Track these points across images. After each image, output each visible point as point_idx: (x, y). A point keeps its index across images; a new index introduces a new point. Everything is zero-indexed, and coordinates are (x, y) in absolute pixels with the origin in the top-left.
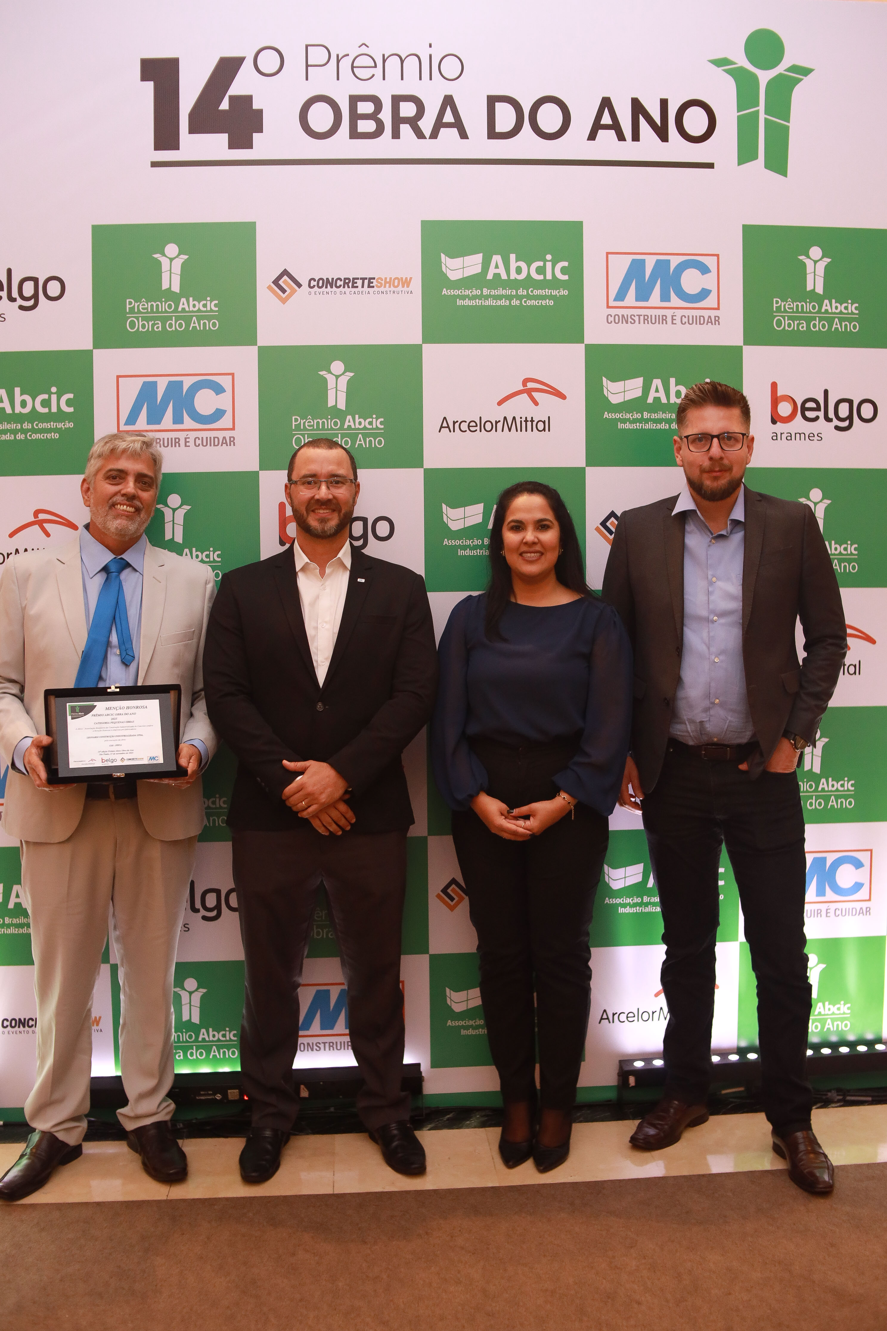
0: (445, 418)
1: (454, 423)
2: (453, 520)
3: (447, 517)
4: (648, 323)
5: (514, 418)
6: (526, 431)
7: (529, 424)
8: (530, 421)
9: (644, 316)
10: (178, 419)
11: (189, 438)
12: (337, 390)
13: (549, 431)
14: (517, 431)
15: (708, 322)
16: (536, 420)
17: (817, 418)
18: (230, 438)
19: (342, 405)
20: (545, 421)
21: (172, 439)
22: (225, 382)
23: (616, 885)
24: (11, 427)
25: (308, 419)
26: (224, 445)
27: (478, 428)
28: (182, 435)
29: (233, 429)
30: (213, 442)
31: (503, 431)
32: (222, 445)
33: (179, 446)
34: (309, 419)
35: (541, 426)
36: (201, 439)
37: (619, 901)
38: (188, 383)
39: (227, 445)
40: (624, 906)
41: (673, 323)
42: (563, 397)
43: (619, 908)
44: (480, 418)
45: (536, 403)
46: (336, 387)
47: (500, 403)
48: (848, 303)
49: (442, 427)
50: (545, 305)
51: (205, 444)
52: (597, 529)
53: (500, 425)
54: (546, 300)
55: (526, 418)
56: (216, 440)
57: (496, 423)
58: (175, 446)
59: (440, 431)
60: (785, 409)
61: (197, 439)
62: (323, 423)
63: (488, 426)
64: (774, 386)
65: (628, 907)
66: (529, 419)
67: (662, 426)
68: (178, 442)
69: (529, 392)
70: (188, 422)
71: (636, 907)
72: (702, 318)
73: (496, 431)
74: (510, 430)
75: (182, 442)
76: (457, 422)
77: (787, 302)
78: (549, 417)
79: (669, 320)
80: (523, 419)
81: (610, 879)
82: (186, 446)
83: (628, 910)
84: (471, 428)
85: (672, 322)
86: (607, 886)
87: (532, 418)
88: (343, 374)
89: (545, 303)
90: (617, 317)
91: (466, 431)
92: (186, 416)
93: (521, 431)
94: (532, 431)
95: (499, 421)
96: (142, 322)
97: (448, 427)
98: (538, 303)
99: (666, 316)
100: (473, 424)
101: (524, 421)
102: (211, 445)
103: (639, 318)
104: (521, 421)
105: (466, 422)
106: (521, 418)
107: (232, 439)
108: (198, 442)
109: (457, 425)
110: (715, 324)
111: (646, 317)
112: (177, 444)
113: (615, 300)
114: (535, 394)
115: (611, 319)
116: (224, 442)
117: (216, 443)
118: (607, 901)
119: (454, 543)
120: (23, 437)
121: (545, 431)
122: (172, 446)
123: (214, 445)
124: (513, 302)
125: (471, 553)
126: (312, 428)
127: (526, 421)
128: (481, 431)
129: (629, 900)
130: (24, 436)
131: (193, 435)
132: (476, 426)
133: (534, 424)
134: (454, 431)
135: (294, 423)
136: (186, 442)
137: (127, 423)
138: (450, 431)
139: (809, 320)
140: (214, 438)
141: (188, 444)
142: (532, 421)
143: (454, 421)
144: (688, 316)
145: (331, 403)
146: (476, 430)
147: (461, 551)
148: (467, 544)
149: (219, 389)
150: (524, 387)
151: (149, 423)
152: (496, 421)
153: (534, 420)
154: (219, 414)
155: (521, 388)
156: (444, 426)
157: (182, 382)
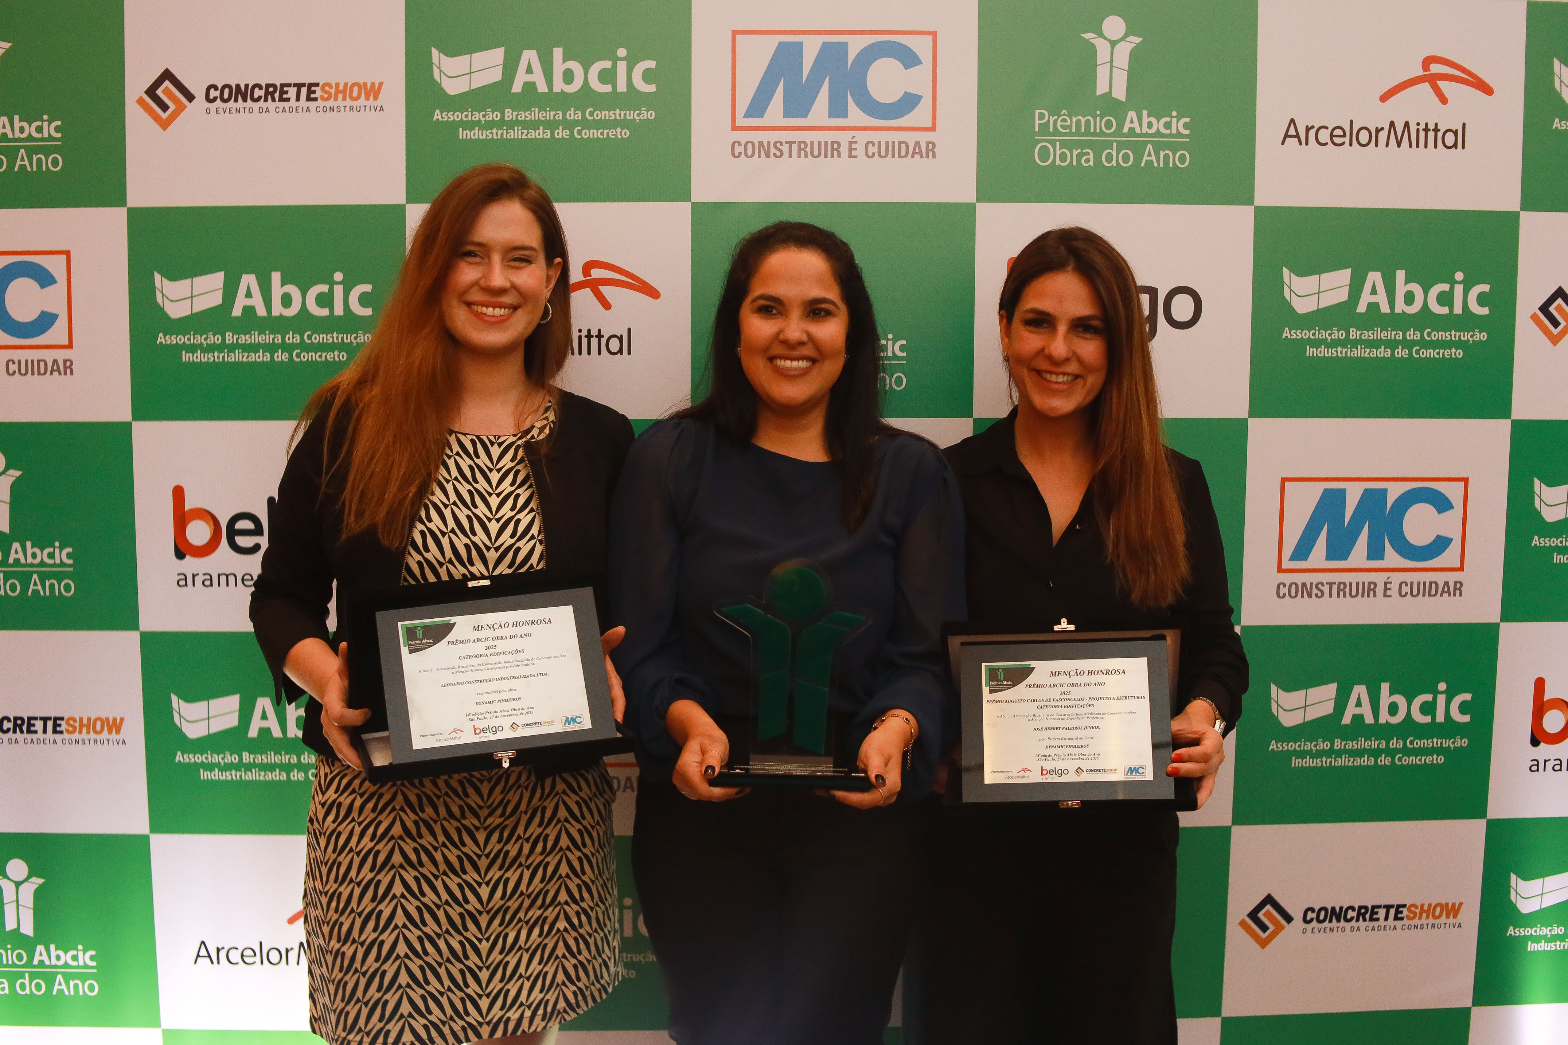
0: (1292, 121)
1: (1308, 129)
2: (1298, 296)
3: (1291, 290)
5: (1407, 124)
6: (1426, 147)
7: (1431, 134)
8: (1433, 130)
10: (837, 109)
11: (856, 142)
12: (1112, 66)
13: (1463, 147)
14: (1411, 146)
16: (1443, 128)
18: (928, 143)
19: (1120, 93)
20: (1457, 130)
21: (826, 143)
22: (921, 46)
23: (1526, 907)
24: (546, 117)
25: (1062, 115)
26: (917, 156)
27: (1347, 140)
28: (844, 138)
29: (933, 128)
30: (898, 151)
31: (1387, 146)
32: (912, 157)
33: (839, 156)
34: (1064, 114)
35: (1450, 139)
36: (876, 144)
37: (1529, 931)
38: (856, 46)
39: (922, 157)
40: (1537, 939)
42: (1488, 90)
43: (1530, 943)
44: (1351, 122)
45: (1444, 100)
46: (1111, 61)
47: (1384, 98)
49: (1286, 136)
51: (883, 153)
52: (1534, 317)
53: (1383, 136)
55: (1426, 124)
56: (903, 146)
57: (1378, 131)
58: (832, 156)
59: (1283, 143)
61: (870, 145)
62: (1088, 122)
63: (1364, 137)
65: (1543, 941)
66: (1432, 126)
68: (837, 150)
69: (1433, 80)
70: (856, 115)
71: (1556, 942)
73: (1376, 145)
74: (1399, 144)
75: (844, 150)
76: (1313, 127)
78: (1464, 125)
80: (1422, 127)
81: (1518, 896)
82: (850, 156)
83: (1543, 946)
84: (1336, 140)
86: (1513, 907)
87: (1437, 125)
88: (1123, 39)
91: (1326, 144)
92: (852, 106)
93: (1417, 146)
94: (1435, 147)
95: (1382, 129)
97: (1297, 136)
100: (1338, 132)
101: (1423, 130)
104: (1418, 130)
105: (1327, 128)
106: (1418, 124)
107: (931, 146)
108: (872, 150)
109: (1312, 133)
112: (836, 153)
114: (1442, 85)
116: (917, 151)
117: (903, 153)
118: (1511, 931)
119: (1300, 335)
120: (566, 134)
121: (1456, 148)
122: (826, 156)
123: (900, 156)
125: (1328, 353)
126: (1068, 130)
127: (1426, 130)
128: (1351, 145)
129: (1545, 931)
130: (568, 133)
131: (862, 138)
132: (1344, 136)
133: (1440, 134)
135: (1037, 122)
136: (851, 149)
137: (748, 115)
138: (1301, 144)
140: (900, 143)
141: (854, 153)
142: (1436, 130)
143: (1307, 127)
145: (1102, 88)
146: (1344, 143)
147: (1311, 350)
148: (1320, 337)
149: (909, 59)
150: (1424, 71)
151: (787, 115)
152: (1377, 128)
153: (1438, 128)
154: (909, 102)
155: (1420, 72)
156: (1289, 133)
157: (846, 44)
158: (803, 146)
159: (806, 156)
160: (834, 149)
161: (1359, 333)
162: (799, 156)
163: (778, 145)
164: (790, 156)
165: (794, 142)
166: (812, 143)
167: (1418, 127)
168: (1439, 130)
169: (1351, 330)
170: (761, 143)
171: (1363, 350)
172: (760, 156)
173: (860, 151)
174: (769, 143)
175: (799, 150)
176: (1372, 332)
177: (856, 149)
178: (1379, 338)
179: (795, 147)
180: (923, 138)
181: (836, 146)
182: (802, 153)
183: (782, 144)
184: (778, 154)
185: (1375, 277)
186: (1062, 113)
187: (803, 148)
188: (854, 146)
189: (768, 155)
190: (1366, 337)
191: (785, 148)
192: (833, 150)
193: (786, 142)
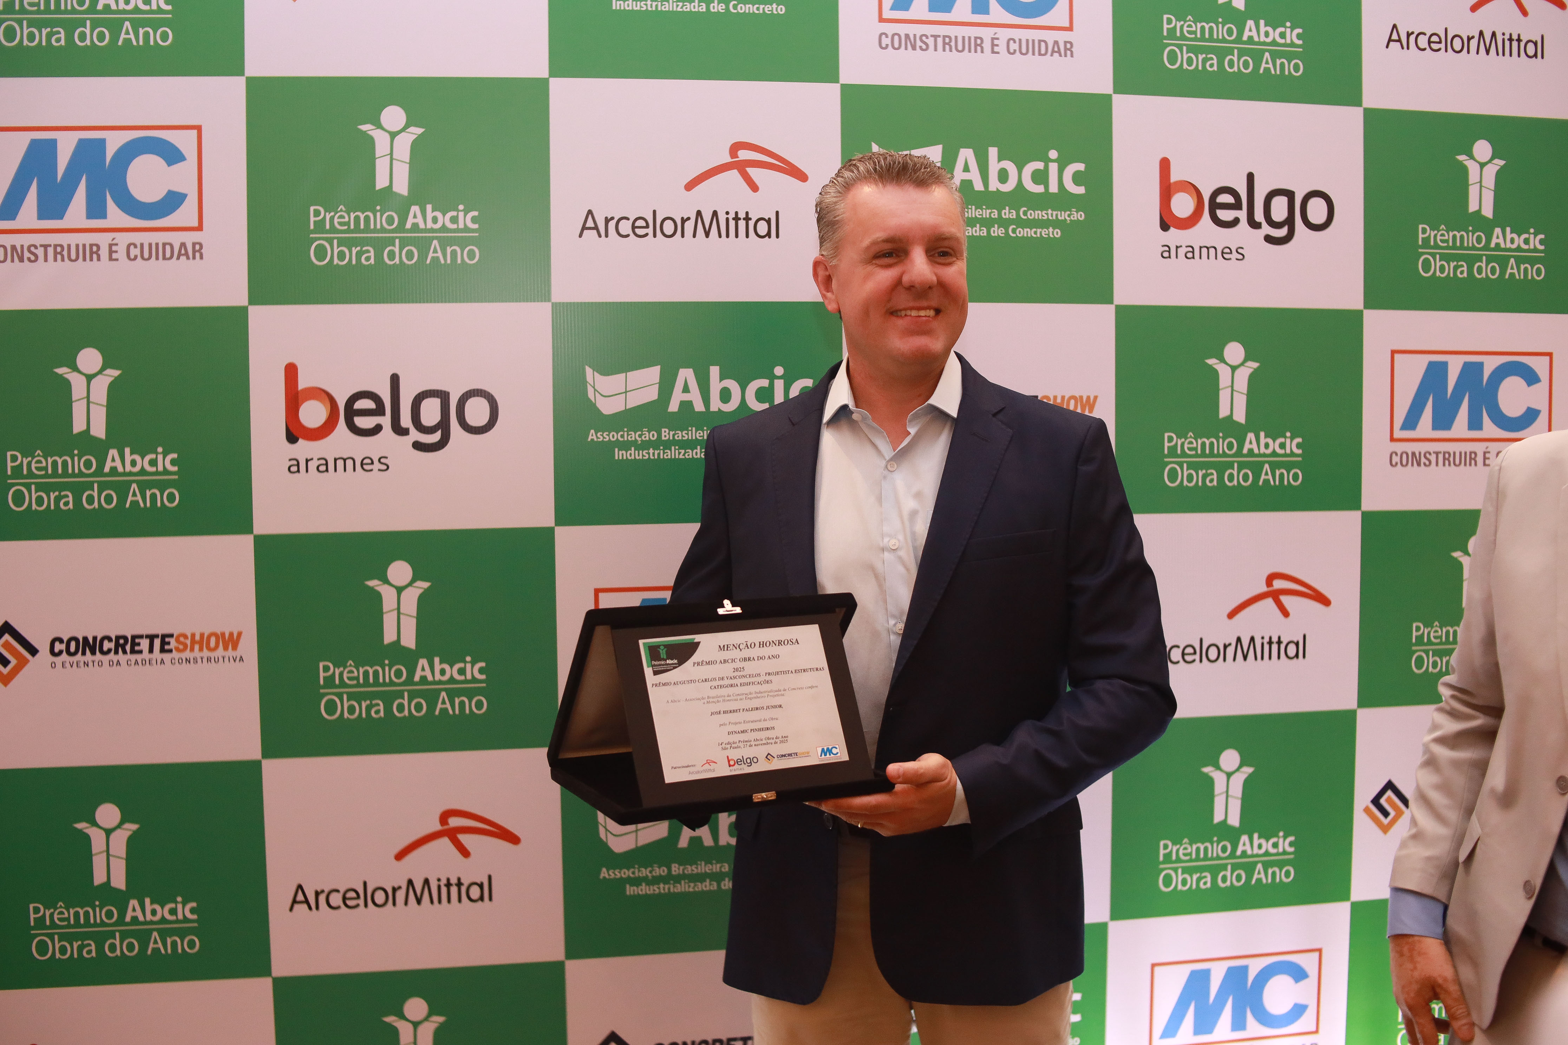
0: (590, 212)
1: (607, 221)
2: (603, 396)
3: (595, 390)
4: (951, 51)
5: (715, 213)
6: (737, 236)
7: (742, 224)
8: (744, 219)
9: (945, 37)
10: (96, 209)
11: (117, 245)
12: (392, 159)
13: (777, 236)
14: (720, 236)
15: (1053, 52)
16: (754, 217)
17: (1236, 222)
18: (194, 244)
19: (401, 187)
20: (769, 219)
21: (84, 246)
22: (185, 142)
25: (339, 212)
26: (183, 258)
27: (650, 231)
28: (103, 240)
29: (200, 228)
30: (161, 252)
31: (694, 236)
32: (178, 258)
33: (99, 259)
34: (342, 210)
35: (762, 228)
36: (139, 246)
38: (114, 142)
39: (188, 258)
41: (993, 52)
42: (802, 176)
44: (654, 212)
45: (754, 188)
46: (391, 154)
47: (688, 187)
48: (1286, 27)
49: (584, 228)
50: (770, 12)
51: (146, 255)
53: (689, 226)
54: (771, 5)
55: (736, 213)
56: (168, 248)
57: (684, 221)
58: (91, 260)
59: (580, 236)
60: (1182, 205)
61: (132, 247)
62: (367, 218)
63: (669, 227)
64: (1165, 165)
66: (742, 215)
67: (976, 231)
68: (97, 253)
69: (742, 167)
70: (115, 216)
72: (1043, 45)
73: (683, 236)
74: (707, 234)
75: (104, 252)
76: (612, 218)
77: (1185, 21)
78: (777, 213)
79: (987, 45)
80: (732, 215)
82: (111, 259)
84: (638, 231)
85: (992, 49)
87: (747, 213)
88: (403, 130)
89: (770, 9)
90: (896, 38)
91: (628, 236)
92: (111, 205)
93: (728, 236)
94: (747, 236)
95: (688, 219)
96: (27, 29)
97: (596, 228)
98: (758, 9)
99: (981, 39)
100: (640, 223)
101: (733, 219)
102: (157, 258)
103: (936, 41)
104: (727, 219)
105: (628, 219)
106: (727, 213)
107: (197, 247)
108: (134, 252)
109: (612, 224)
110: (1066, 56)
111: (947, 40)
112: (95, 256)
113: (892, 9)
114: (751, 171)
115: (886, 41)
116: (183, 252)
117: (168, 255)
119: (607, 437)
121: (770, 237)
122: (84, 260)
123: (164, 258)
124: (714, 7)
125: (639, 456)
126: (346, 227)
127: (737, 219)
128: (655, 236)
131: (123, 239)
132: (647, 227)
133: (751, 224)
134: (607, 236)
135: (312, 219)
136: (111, 252)
138: (600, 236)
139: (1222, 54)
140: (164, 245)
141: (114, 256)
142: (747, 219)
143: (606, 218)
144: (1020, 40)
145: (381, 182)
146: (647, 235)
147: (620, 452)
148: (630, 439)
149: (172, 156)
150: (732, 158)
151: (41, 217)
152: (682, 218)
153: (749, 217)
154: (173, 201)
155: (727, 159)
156: (587, 225)
157: (103, 142)
158: (59, 249)
159: (63, 260)
160: (94, 252)
161: (672, 433)
162: (55, 260)
163: (32, 249)
164: (46, 260)
165: (50, 246)
166: (69, 246)
167: (728, 216)
168: (750, 219)
169: (663, 430)
170: (14, 248)
171: (677, 451)
172: (13, 261)
173: (121, 254)
174: (22, 246)
175: (56, 253)
176: (686, 432)
177: (116, 252)
178: (694, 438)
179: (51, 251)
180: (190, 238)
181: (95, 249)
182: (59, 257)
183: (36, 247)
184: (33, 258)
185: (686, 375)
186: (339, 209)
187: (59, 252)
188: (114, 248)
189: (21, 260)
190: (680, 438)
191: (40, 252)
192: (92, 253)
193: (41, 246)
